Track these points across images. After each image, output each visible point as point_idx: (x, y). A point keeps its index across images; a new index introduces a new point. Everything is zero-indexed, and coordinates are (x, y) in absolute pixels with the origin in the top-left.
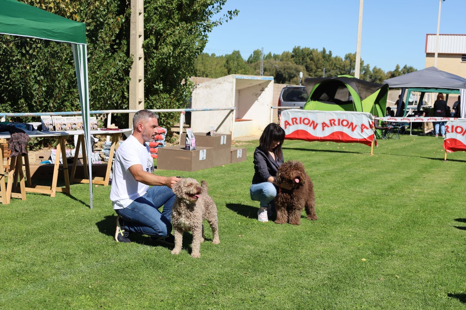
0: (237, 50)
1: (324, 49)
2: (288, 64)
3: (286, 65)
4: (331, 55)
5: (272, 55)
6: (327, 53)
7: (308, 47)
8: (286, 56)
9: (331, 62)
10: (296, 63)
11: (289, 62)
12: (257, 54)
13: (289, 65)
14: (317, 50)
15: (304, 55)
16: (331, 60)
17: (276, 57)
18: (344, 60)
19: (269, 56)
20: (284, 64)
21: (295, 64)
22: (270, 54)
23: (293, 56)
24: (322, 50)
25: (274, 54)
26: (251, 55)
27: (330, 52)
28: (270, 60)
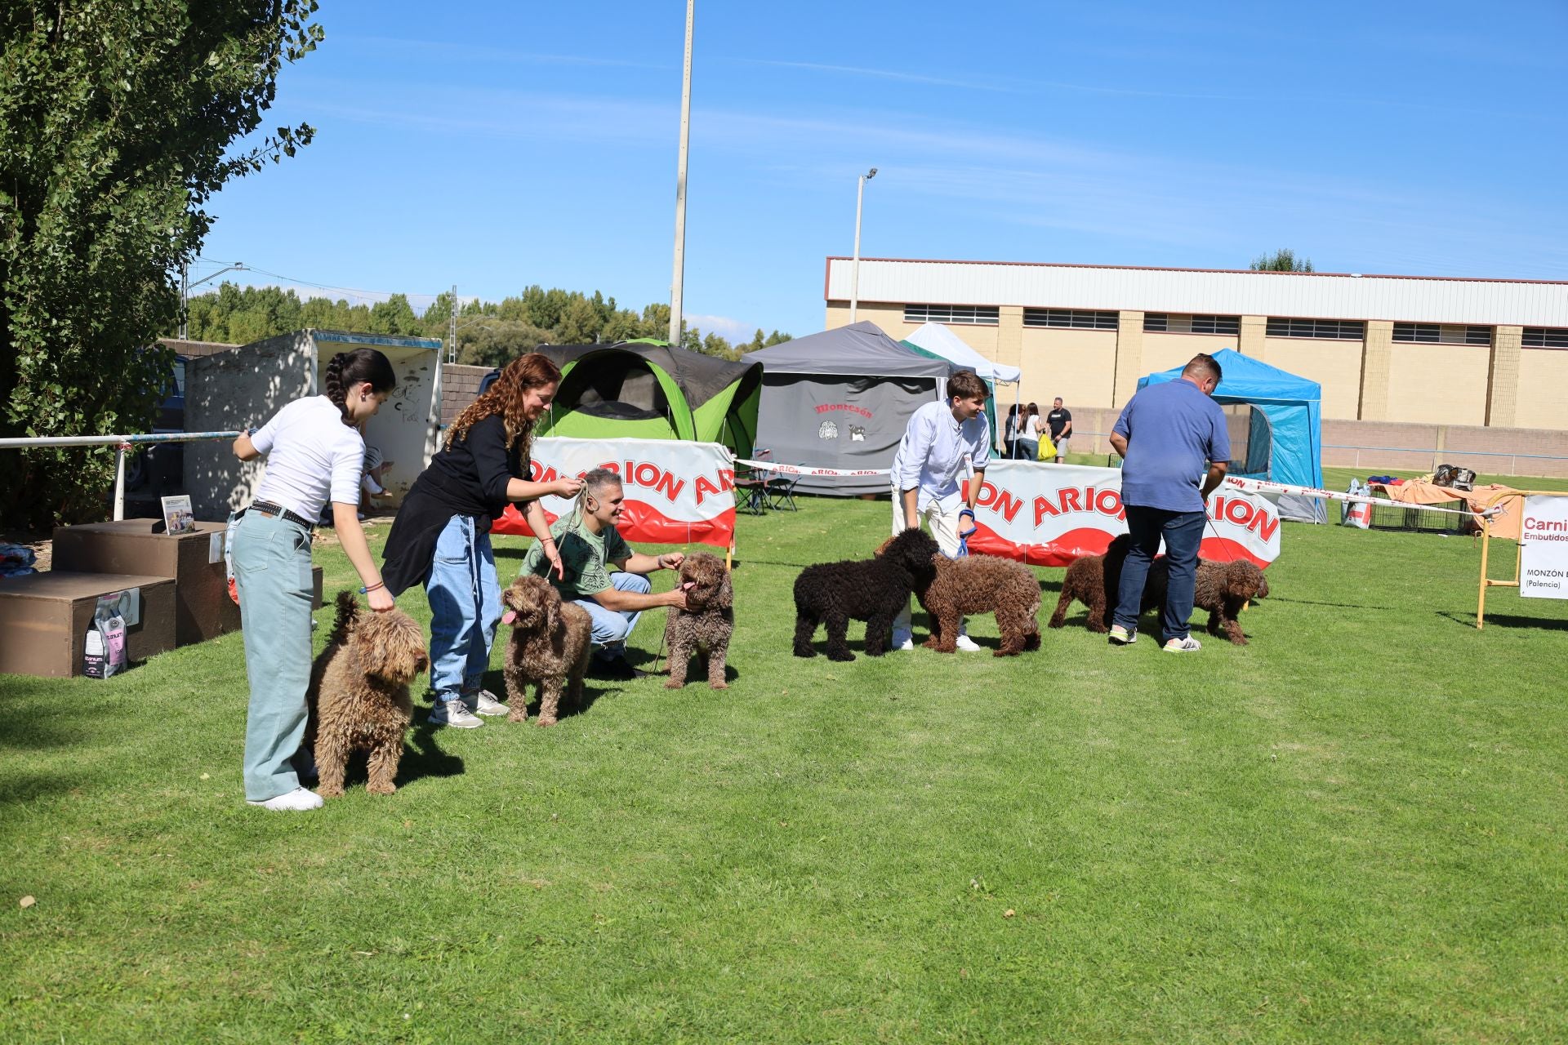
0: (400, 293)
1: (597, 292)
2: (517, 326)
3: (514, 328)
4: (615, 307)
5: (482, 306)
6: (606, 302)
7: (559, 287)
8: (511, 305)
9: (614, 323)
10: (536, 324)
11: (519, 322)
12: (446, 302)
13: (519, 329)
14: (581, 294)
15: (552, 306)
16: (613, 318)
17: (491, 310)
18: (642, 318)
19: (473, 309)
20: (509, 326)
21: (534, 327)
22: (477, 302)
23: (527, 309)
24: (593, 295)
25: (486, 304)
26: (433, 305)
27: (612, 301)
28: (477, 317)
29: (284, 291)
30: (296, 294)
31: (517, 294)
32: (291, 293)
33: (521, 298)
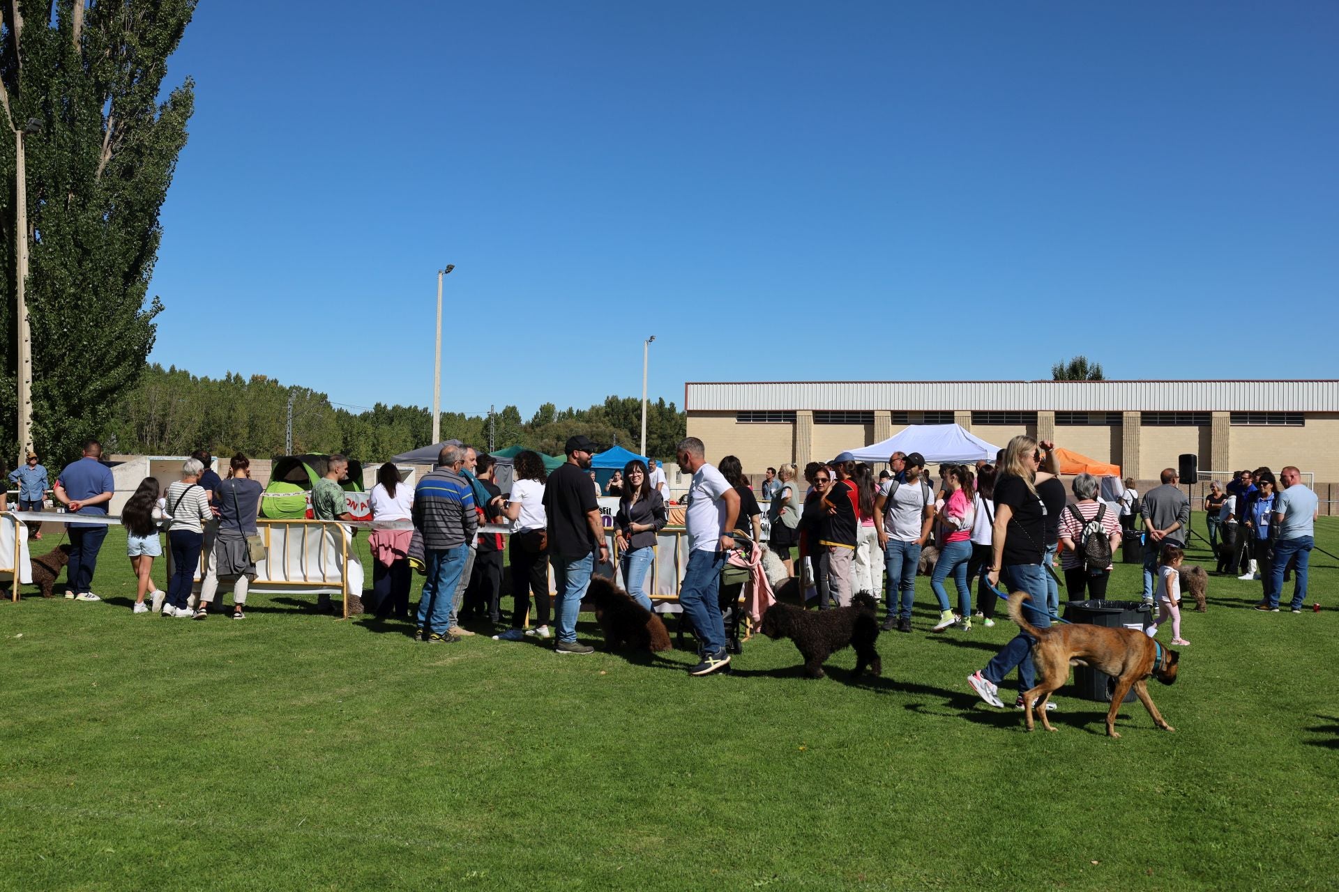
1: (661, 399)
3: (594, 429)
4: (675, 410)
5: (575, 413)
6: (667, 406)
8: (595, 411)
9: (673, 422)
10: (614, 425)
11: (601, 424)
12: (547, 411)
13: (599, 430)
14: (648, 401)
15: (626, 411)
16: (673, 419)
17: (580, 415)
19: (569, 414)
20: (590, 427)
21: (612, 428)
22: (571, 410)
23: (607, 414)
24: (658, 401)
25: (578, 411)
26: (537, 413)
27: (672, 405)
28: (569, 422)
29: (420, 408)
30: (429, 411)
31: (601, 403)
32: (426, 410)
33: (603, 404)
